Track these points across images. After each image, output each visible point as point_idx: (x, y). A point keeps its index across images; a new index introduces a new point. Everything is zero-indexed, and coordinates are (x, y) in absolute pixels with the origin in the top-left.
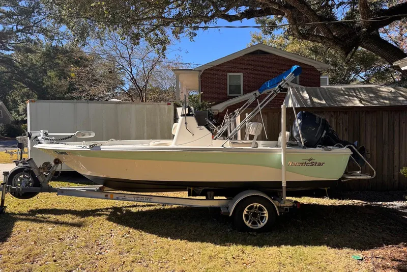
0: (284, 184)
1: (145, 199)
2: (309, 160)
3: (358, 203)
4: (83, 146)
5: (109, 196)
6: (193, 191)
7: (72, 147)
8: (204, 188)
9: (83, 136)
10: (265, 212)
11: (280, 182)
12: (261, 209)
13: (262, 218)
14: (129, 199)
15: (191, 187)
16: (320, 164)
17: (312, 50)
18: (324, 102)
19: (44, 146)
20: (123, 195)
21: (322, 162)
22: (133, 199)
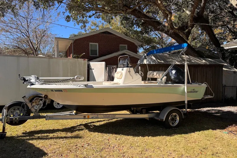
0: (186, 102)
1: (111, 116)
2: (193, 90)
3: (189, 110)
4: (79, 86)
5: (87, 117)
6: (136, 109)
7: (65, 86)
8: (141, 108)
9: (79, 79)
10: (177, 117)
11: (184, 101)
12: (175, 116)
13: (176, 120)
14: (100, 117)
15: (134, 107)
16: (197, 92)
17: (125, 34)
18: (163, 62)
19: (37, 86)
20: (97, 115)
21: (197, 91)
22: (103, 117)
